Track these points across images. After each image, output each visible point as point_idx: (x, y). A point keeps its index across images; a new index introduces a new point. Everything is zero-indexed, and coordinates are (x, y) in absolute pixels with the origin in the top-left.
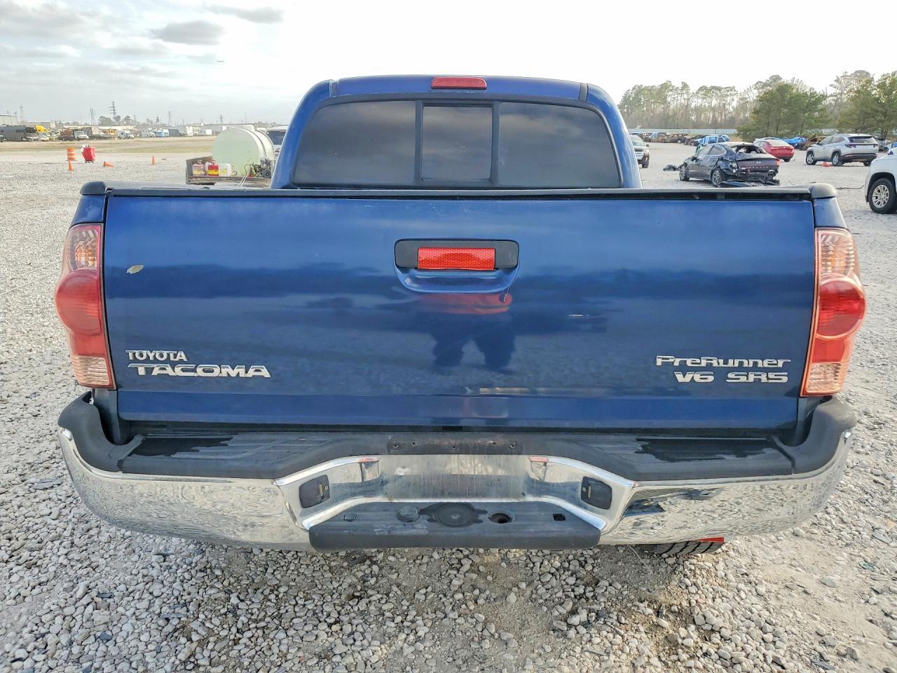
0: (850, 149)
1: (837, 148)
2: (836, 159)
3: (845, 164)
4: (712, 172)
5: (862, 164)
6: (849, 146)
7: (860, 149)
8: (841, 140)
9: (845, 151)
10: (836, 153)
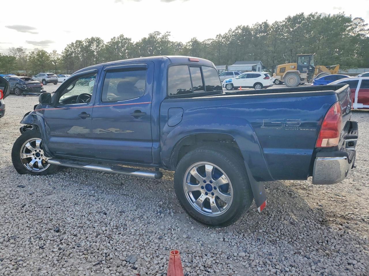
0: (48, 78)
1: (44, 78)
2: (44, 82)
3: (47, 84)
4: (14, 89)
5: (53, 84)
6: (48, 77)
7: (52, 78)
8: (44, 75)
9: (47, 79)
10: (44, 80)
